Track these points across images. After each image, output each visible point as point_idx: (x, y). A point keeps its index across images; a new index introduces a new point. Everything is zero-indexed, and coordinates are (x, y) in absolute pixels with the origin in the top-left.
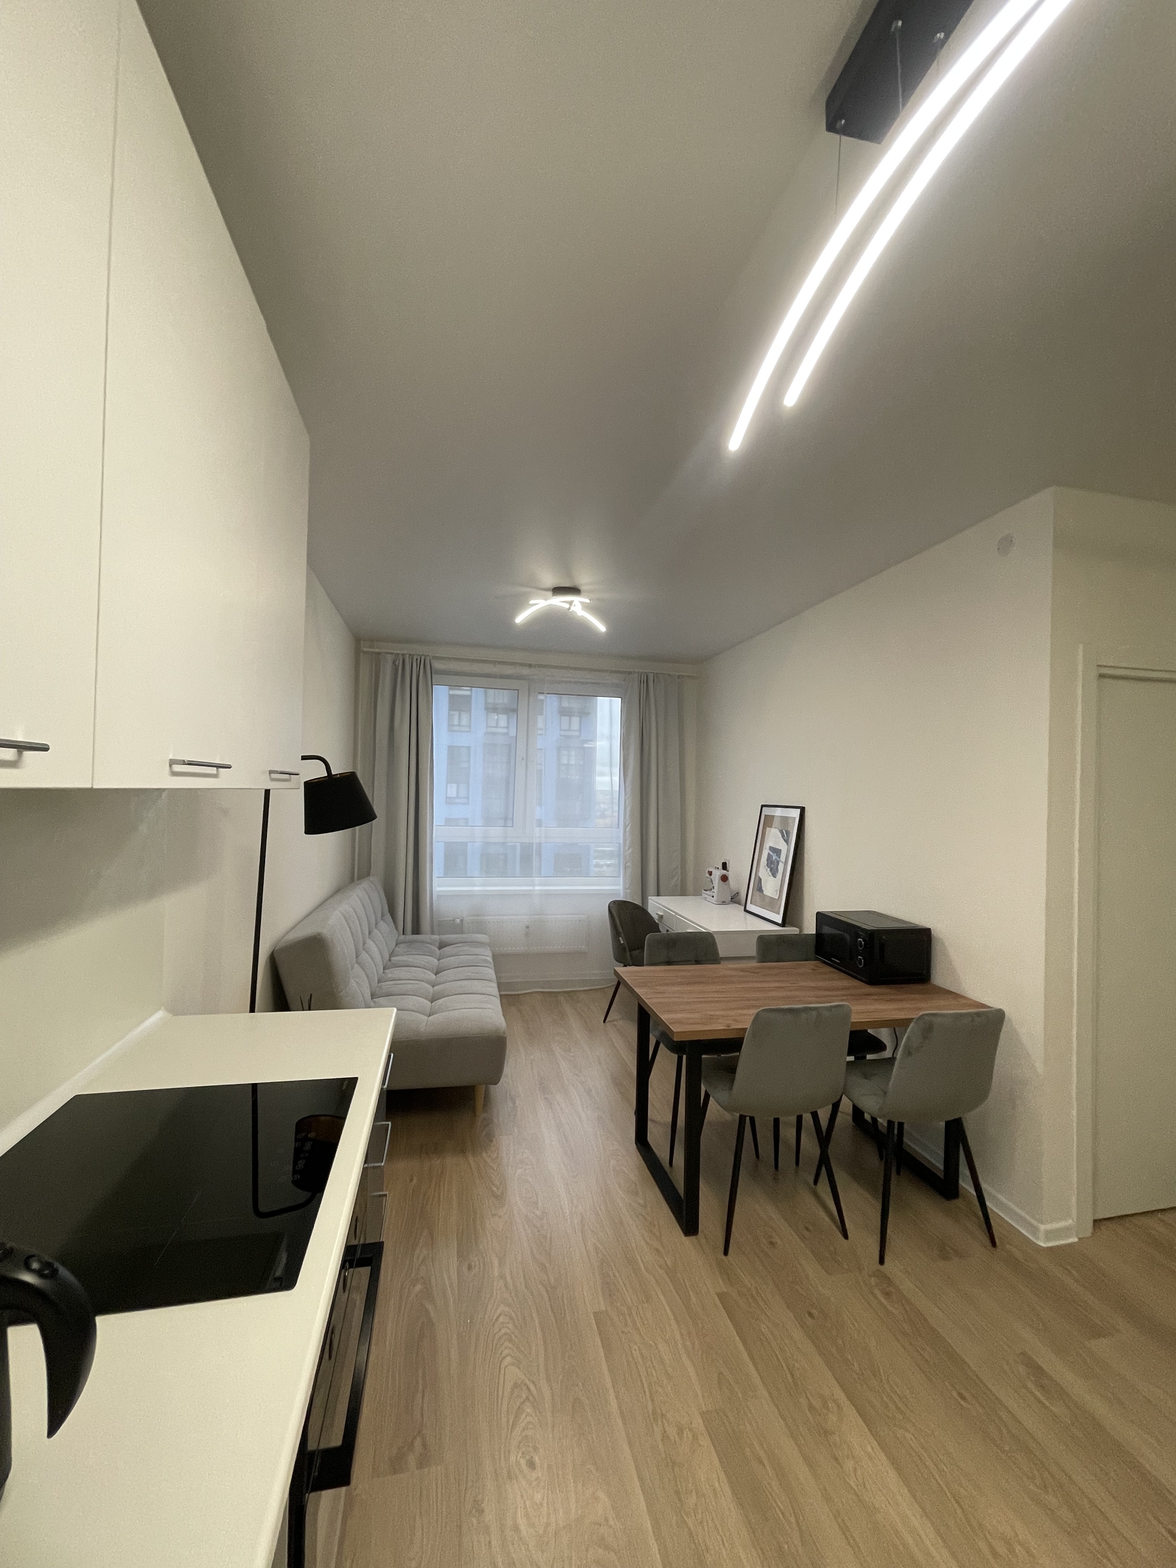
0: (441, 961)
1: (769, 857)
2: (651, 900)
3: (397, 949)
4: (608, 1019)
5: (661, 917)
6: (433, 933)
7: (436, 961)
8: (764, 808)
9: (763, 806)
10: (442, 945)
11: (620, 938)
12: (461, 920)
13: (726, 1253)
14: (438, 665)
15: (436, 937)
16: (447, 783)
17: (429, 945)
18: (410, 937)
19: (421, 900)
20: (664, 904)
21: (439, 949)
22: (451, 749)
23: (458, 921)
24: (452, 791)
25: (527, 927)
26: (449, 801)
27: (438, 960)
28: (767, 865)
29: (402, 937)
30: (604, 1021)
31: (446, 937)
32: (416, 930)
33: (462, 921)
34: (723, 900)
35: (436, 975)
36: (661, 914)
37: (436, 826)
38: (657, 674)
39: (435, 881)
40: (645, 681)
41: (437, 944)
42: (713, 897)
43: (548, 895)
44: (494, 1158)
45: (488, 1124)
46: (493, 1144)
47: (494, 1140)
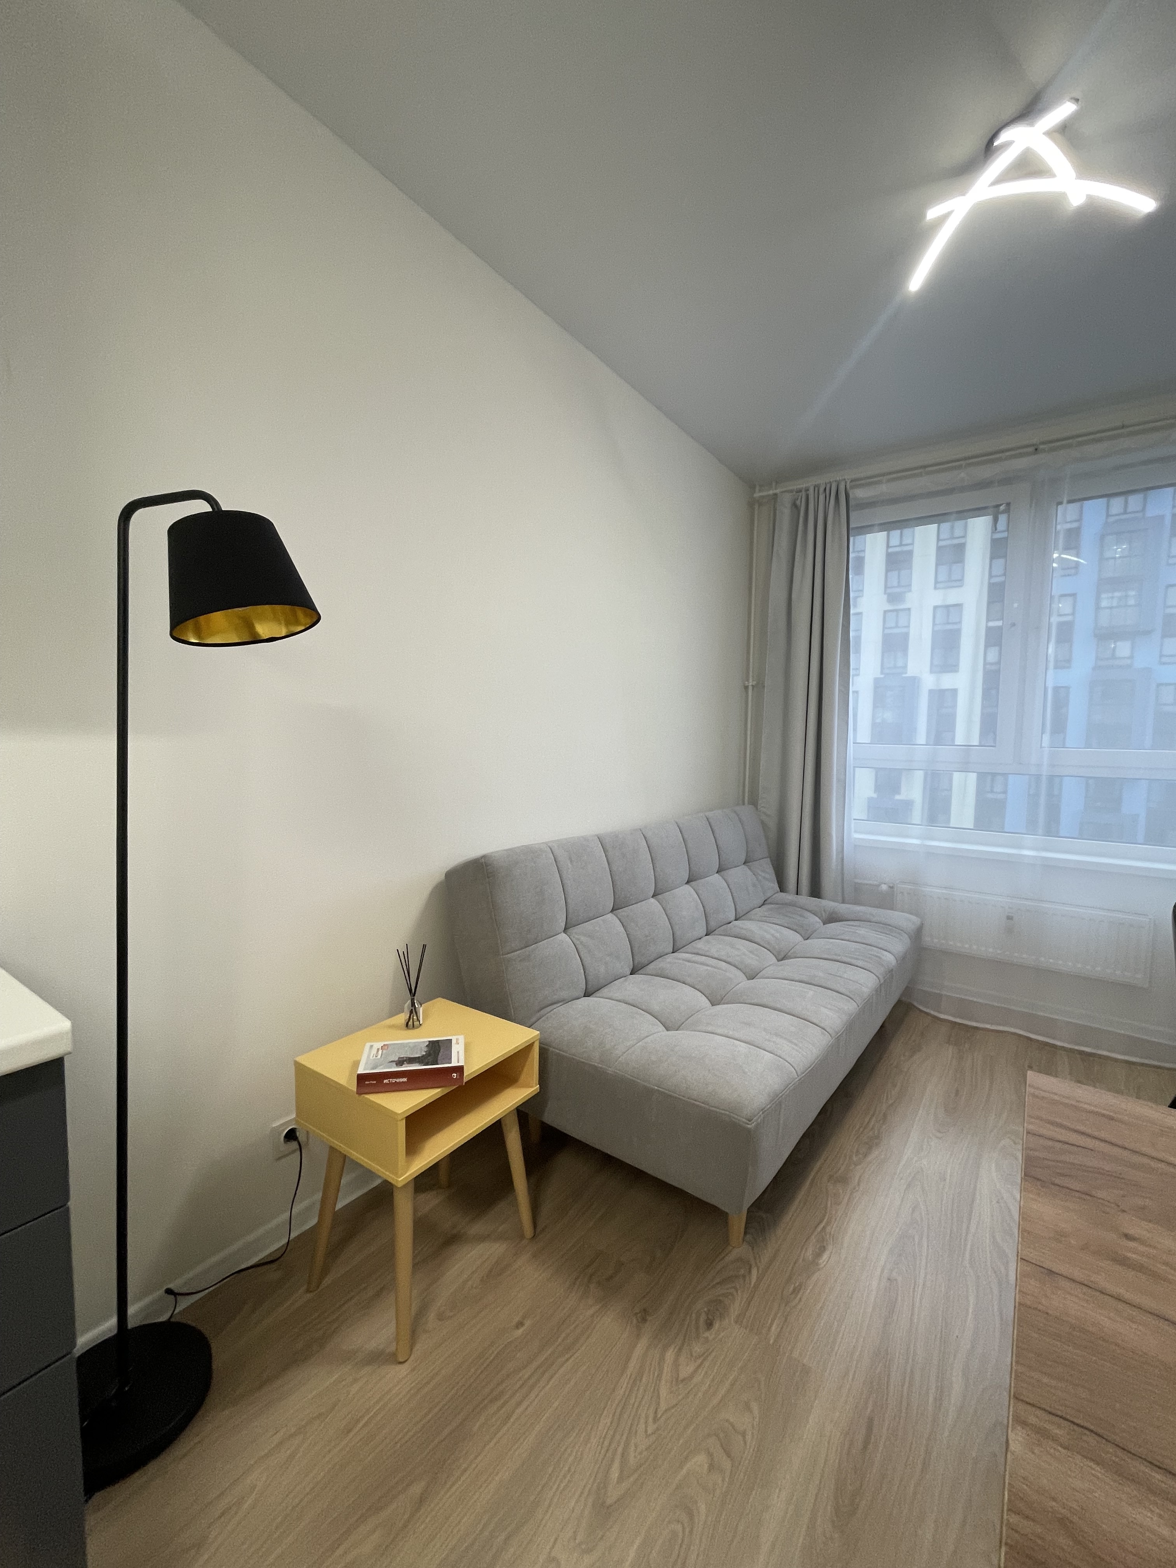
0: (803, 941)
3: (757, 909)
7: (797, 940)
10: (831, 919)
12: (889, 887)
19: (823, 848)
21: (824, 923)
27: (806, 939)
29: (782, 896)
39: (848, 825)
44: (681, 1376)
45: (737, 1277)
46: (707, 1334)
47: (717, 1326)
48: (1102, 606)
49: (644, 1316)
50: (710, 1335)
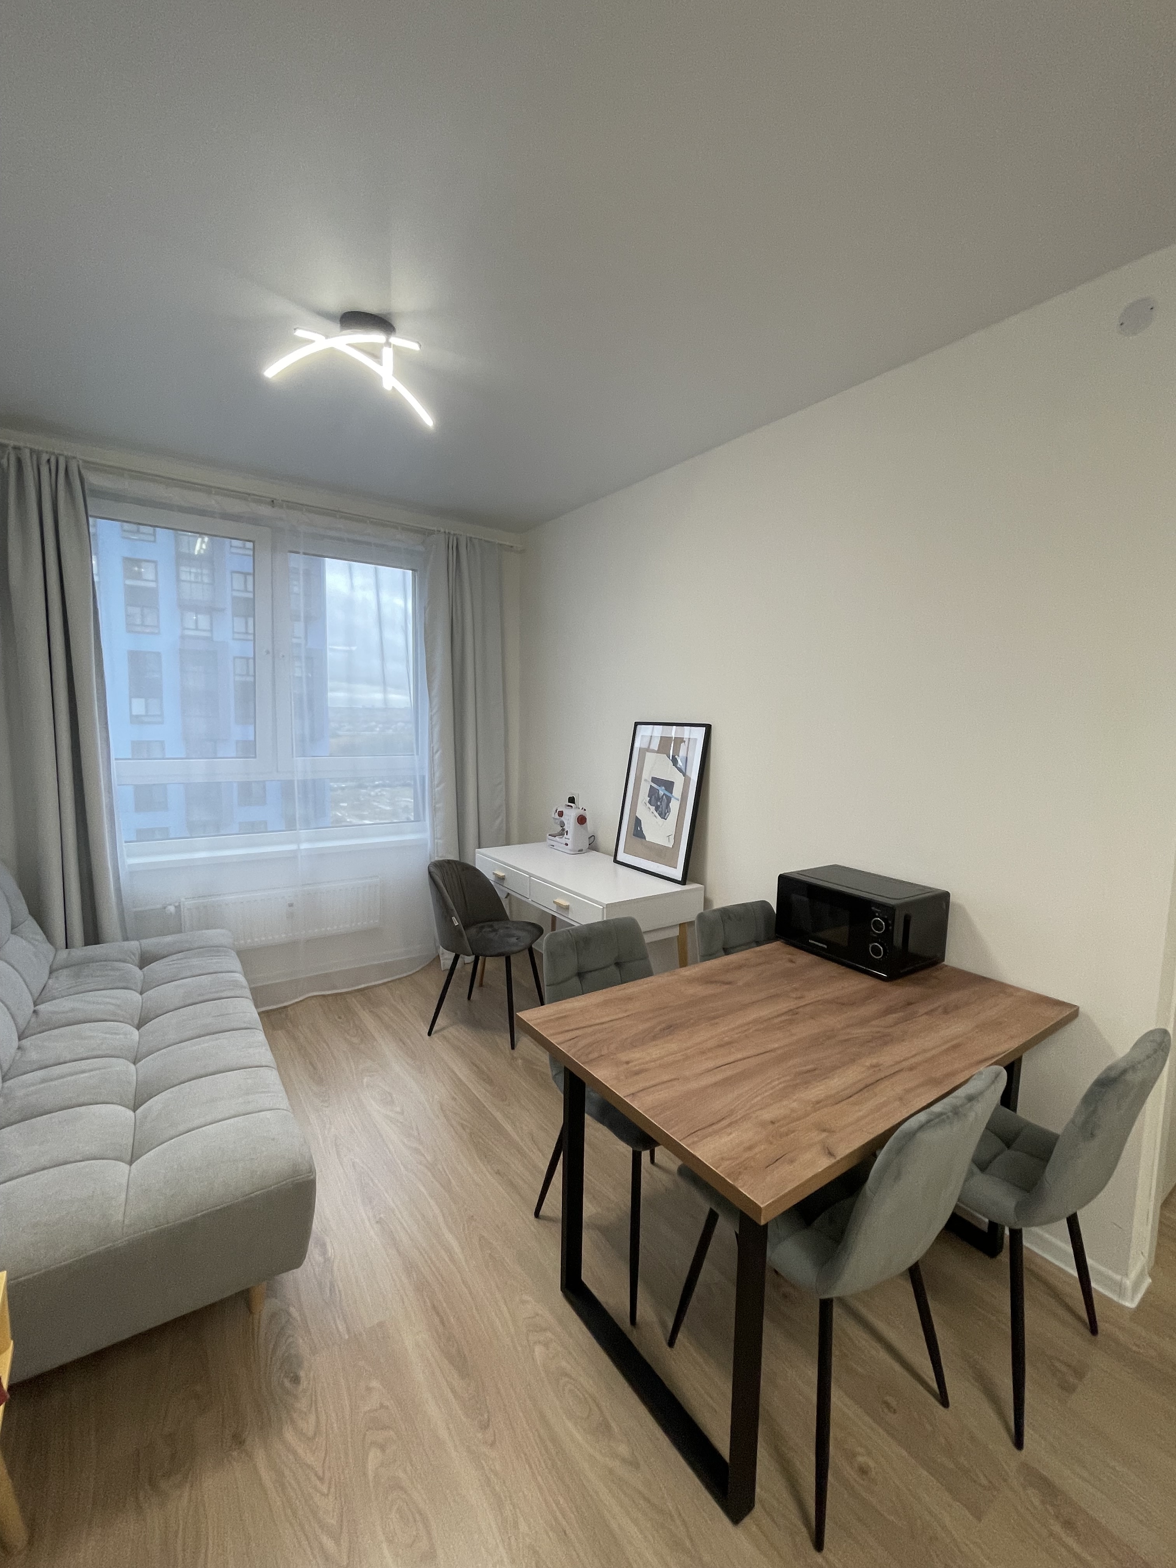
0: (144, 995)
1: (652, 792)
2: (479, 853)
3: (50, 981)
4: (435, 1028)
5: (503, 879)
6: (126, 939)
7: (136, 996)
8: (639, 727)
9: (636, 724)
10: (145, 961)
11: (454, 918)
12: (176, 907)
13: (819, 1545)
14: (94, 479)
15: (134, 944)
16: (131, 698)
17: (122, 965)
18: (81, 952)
19: (98, 888)
20: (501, 859)
21: (141, 968)
22: (136, 658)
23: (172, 909)
24: (138, 707)
25: (291, 905)
26: (136, 720)
27: (141, 993)
28: (650, 802)
29: (63, 954)
30: (430, 1034)
31: (151, 943)
32: (93, 936)
33: (178, 908)
34: (580, 848)
35: (138, 1027)
36: (501, 874)
37: (116, 759)
38: (471, 538)
39: (123, 848)
40: (454, 547)
41: (136, 959)
42: (567, 845)
43: (322, 855)
44: (310, 1434)
45: (282, 1328)
46: (301, 1388)
47: (302, 1374)
48: (182, 579)
49: (238, 1440)
50: (304, 1384)
